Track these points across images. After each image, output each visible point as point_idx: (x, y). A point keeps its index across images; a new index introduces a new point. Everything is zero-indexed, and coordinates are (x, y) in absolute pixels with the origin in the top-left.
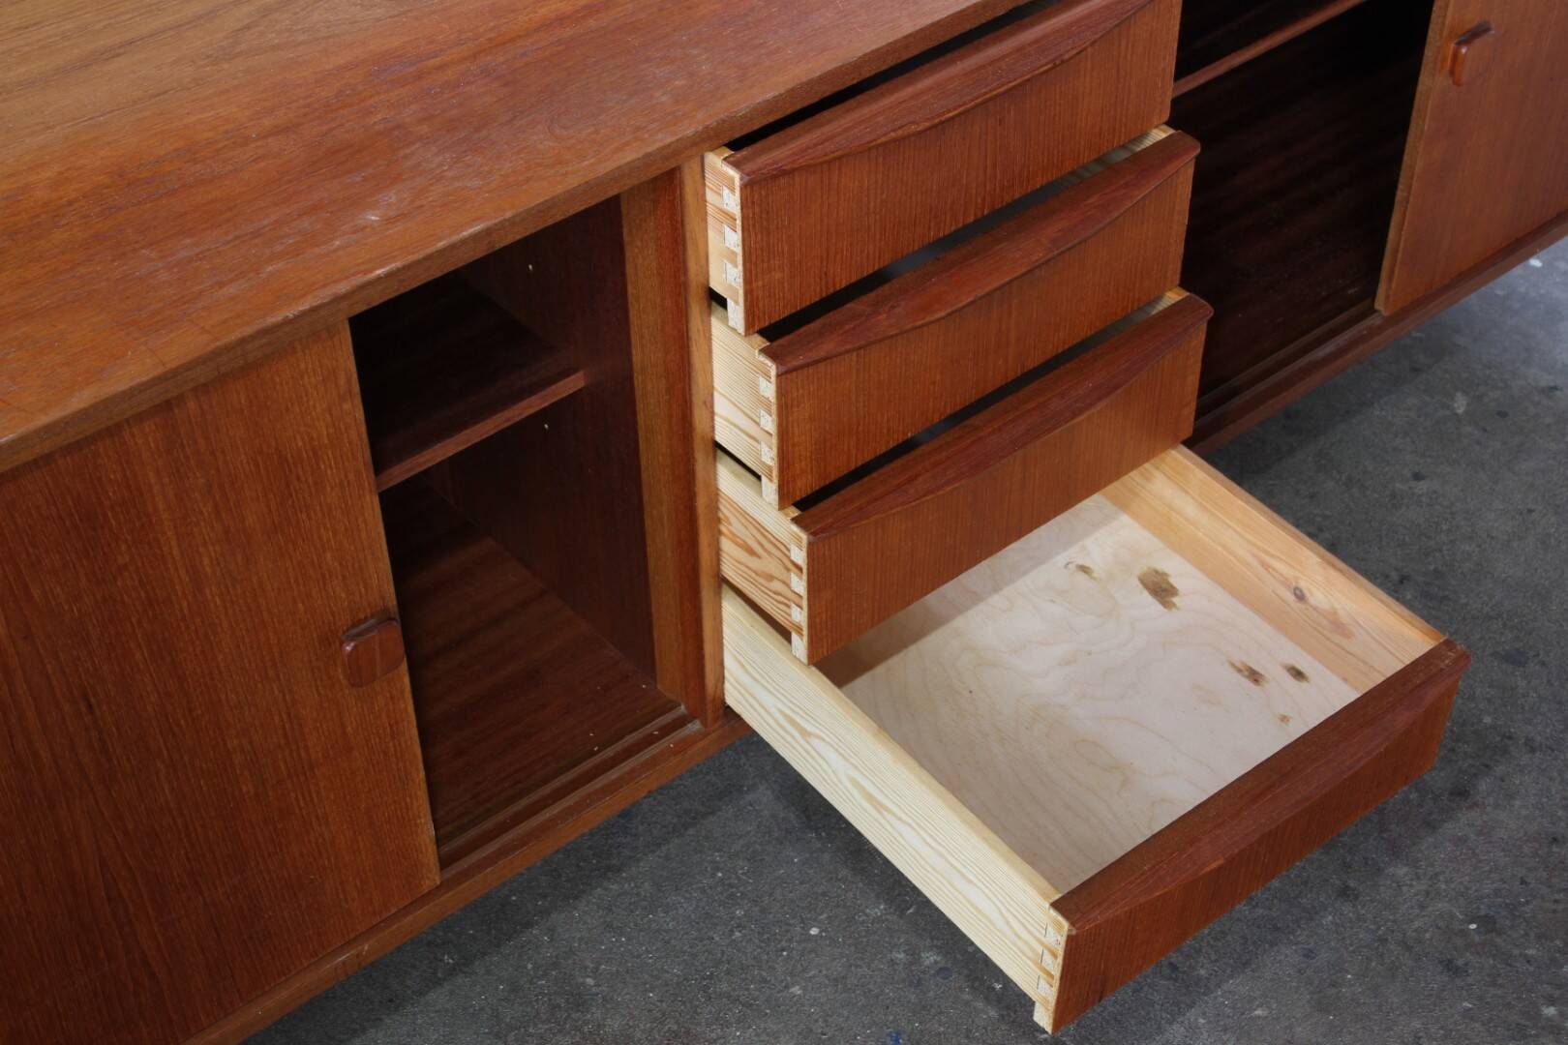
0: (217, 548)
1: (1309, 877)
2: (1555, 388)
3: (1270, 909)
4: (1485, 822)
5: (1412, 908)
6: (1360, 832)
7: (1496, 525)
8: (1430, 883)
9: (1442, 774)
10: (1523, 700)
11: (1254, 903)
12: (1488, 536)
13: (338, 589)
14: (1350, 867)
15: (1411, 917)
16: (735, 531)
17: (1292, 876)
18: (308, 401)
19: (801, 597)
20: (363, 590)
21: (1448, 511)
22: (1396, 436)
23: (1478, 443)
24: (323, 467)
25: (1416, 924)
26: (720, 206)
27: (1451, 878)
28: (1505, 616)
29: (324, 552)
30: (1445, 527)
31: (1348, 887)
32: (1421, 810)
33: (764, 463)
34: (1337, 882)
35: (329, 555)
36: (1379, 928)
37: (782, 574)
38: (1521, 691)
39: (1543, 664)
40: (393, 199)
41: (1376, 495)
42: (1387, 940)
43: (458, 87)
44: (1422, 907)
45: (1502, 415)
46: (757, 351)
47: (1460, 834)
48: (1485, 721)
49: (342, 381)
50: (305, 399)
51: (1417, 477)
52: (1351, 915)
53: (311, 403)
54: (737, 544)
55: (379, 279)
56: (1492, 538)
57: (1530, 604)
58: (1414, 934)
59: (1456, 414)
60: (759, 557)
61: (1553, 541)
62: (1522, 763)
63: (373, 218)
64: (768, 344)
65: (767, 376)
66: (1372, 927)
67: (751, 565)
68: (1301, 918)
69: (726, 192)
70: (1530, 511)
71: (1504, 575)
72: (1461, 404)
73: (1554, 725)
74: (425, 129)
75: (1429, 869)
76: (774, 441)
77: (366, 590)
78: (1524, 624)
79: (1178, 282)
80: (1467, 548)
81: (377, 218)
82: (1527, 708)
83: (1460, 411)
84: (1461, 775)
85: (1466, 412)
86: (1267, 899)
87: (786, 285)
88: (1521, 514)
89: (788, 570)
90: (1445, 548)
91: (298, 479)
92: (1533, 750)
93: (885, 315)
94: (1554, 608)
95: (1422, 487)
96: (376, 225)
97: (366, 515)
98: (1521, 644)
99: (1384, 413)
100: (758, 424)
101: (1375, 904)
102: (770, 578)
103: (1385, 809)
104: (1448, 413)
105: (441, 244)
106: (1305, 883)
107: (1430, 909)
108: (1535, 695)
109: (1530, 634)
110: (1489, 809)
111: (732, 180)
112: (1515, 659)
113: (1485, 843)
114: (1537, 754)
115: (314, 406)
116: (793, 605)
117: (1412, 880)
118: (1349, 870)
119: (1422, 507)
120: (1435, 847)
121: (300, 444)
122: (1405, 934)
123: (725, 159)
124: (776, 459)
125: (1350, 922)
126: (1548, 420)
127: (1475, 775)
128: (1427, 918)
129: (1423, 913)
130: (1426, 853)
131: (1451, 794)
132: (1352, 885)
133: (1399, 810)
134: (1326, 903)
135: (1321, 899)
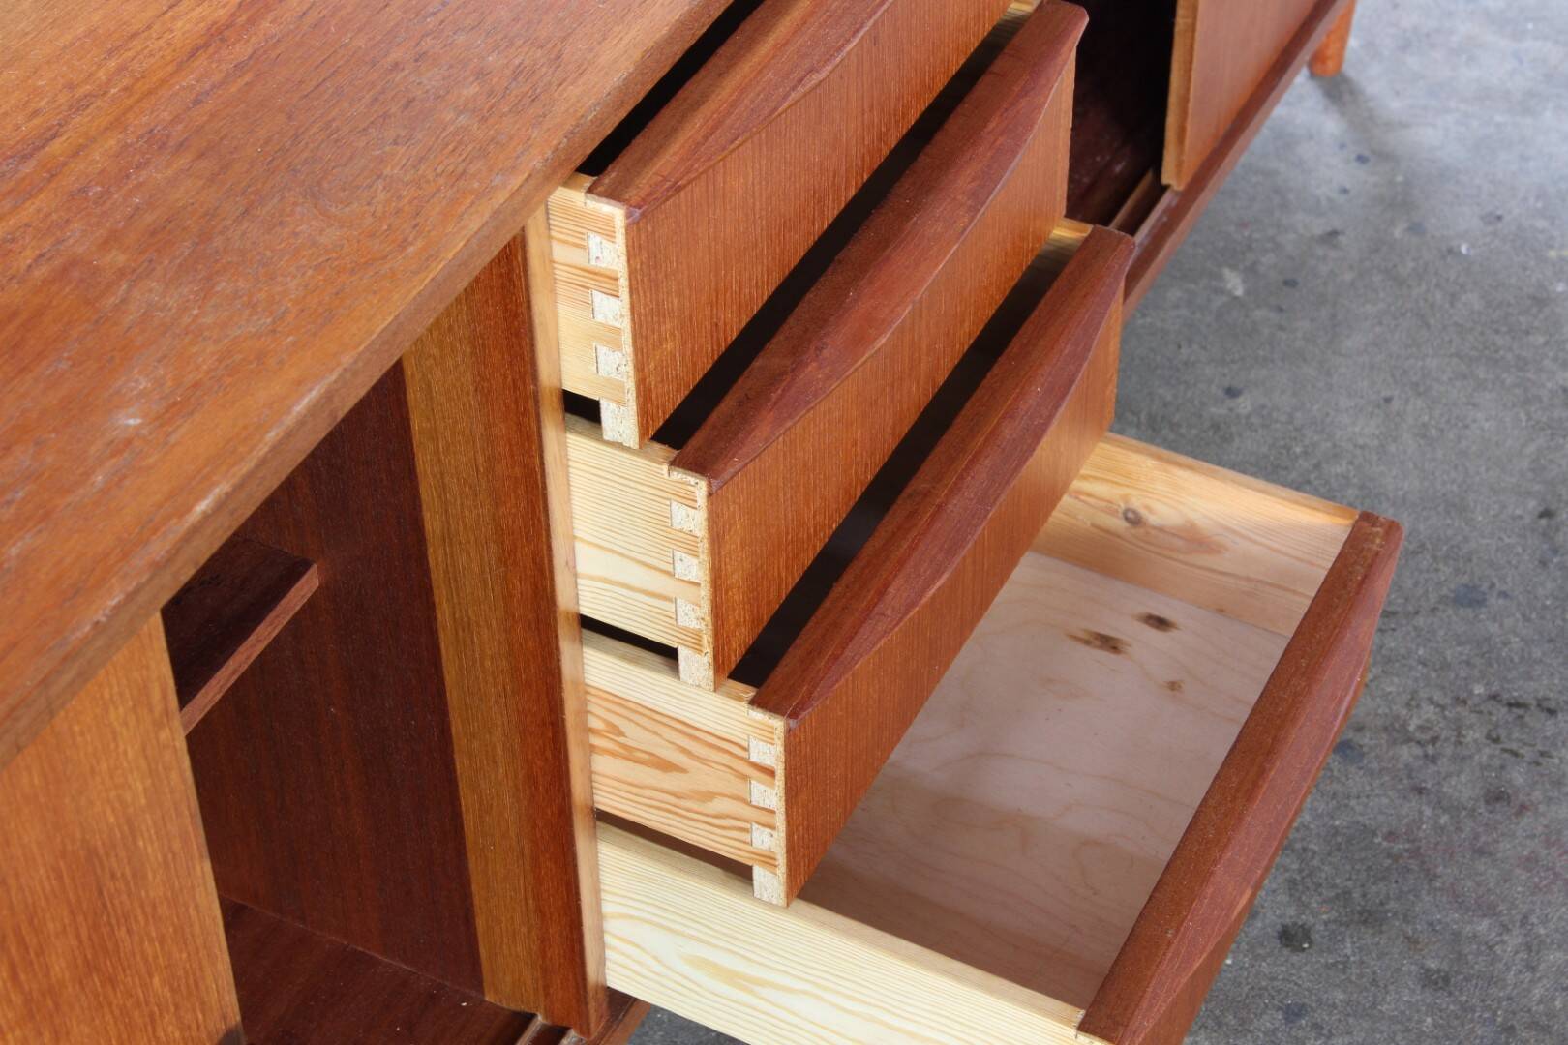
0: (18, 1033)
1: (1374, 973)
2: (1334, 234)
3: (1349, 1033)
4: (1546, 827)
5: (1520, 972)
6: (1406, 889)
7: (1357, 429)
8: (1523, 932)
9: (1463, 778)
10: (1506, 650)
11: (1325, 1032)
12: (1355, 446)
13: (170, 1029)
14: (1418, 943)
15: (1525, 986)
16: (631, 743)
17: (1354, 978)
18: (117, 746)
19: (773, 812)
20: (200, 1016)
21: (1291, 427)
22: (1179, 347)
23: (1281, 328)
24: (141, 843)
25: (1537, 992)
26: (585, 265)
27: (1546, 916)
28: (1429, 546)
29: (151, 976)
30: (1298, 450)
31: (1428, 970)
32: (1463, 836)
33: (685, 629)
34: (1413, 967)
35: (156, 980)
36: (1495, 1013)
37: (735, 786)
38: (1498, 640)
39: (1504, 595)
40: (144, 384)
41: (1194, 431)
42: (1512, 1027)
43: (128, 177)
44: (1533, 969)
45: (1290, 283)
46: (665, 467)
47: (1525, 853)
48: (1476, 692)
49: (156, 695)
50: (112, 746)
51: (1232, 393)
52: (1452, 1007)
53: (121, 749)
54: (636, 761)
55: (206, 517)
56: (1362, 447)
57: (1449, 521)
58: (1541, 1007)
59: (1236, 298)
60: (683, 771)
61: (1434, 431)
62: (1548, 734)
63: (131, 422)
64: (676, 452)
65: (690, 501)
66: (1486, 1015)
67: (666, 785)
68: (1394, 1033)
69: (595, 241)
70: (1388, 400)
71: (1400, 493)
72: (1235, 283)
73: (1560, 673)
74: (117, 258)
75: (1514, 912)
76: (705, 593)
77: (204, 1015)
78: (1455, 550)
79: (1064, 212)
80: (1339, 470)
81: (139, 421)
82: (1516, 659)
83: (1239, 292)
84: (1485, 774)
85: (1247, 292)
86: (1340, 1020)
87: (677, 355)
88: (1379, 407)
89: (745, 778)
90: (1312, 477)
91: (113, 876)
92: (1552, 712)
93: (814, 364)
94: (1480, 518)
95: (1244, 404)
96: (145, 432)
97: (198, 896)
98: (1466, 577)
99: (1149, 320)
100: (671, 574)
101: (1474, 982)
102: (709, 796)
103: (1419, 848)
104: (1225, 299)
105: (272, 436)
106: (1374, 982)
107: (1542, 966)
108: (1517, 639)
109: (1470, 560)
110: (1542, 808)
111: (610, 220)
112: (1470, 598)
113: (1561, 855)
114: (1560, 715)
115: (125, 752)
116: (755, 826)
117: (1501, 934)
118: (1419, 947)
119: (1256, 431)
120: (1506, 881)
121: (112, 820)
122: (1529, 1011)
123: (590, 190)
124: (708, 619)
125: (1457, 1018)
126: (1348, 276)
127: (1503, 767)
128: (1545, 981)
129: (1538, 975)
130: (1498, 892)
131: (1487, 802)
132: (1433, 965)
133: (1437, 844)
134: (1413, 1000)
135: (1405, 999)
